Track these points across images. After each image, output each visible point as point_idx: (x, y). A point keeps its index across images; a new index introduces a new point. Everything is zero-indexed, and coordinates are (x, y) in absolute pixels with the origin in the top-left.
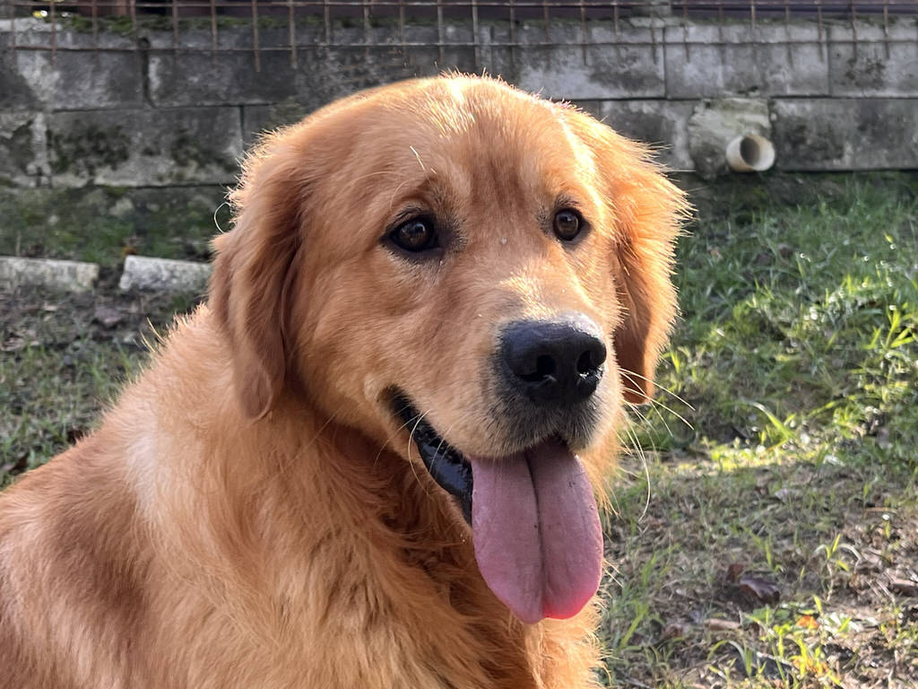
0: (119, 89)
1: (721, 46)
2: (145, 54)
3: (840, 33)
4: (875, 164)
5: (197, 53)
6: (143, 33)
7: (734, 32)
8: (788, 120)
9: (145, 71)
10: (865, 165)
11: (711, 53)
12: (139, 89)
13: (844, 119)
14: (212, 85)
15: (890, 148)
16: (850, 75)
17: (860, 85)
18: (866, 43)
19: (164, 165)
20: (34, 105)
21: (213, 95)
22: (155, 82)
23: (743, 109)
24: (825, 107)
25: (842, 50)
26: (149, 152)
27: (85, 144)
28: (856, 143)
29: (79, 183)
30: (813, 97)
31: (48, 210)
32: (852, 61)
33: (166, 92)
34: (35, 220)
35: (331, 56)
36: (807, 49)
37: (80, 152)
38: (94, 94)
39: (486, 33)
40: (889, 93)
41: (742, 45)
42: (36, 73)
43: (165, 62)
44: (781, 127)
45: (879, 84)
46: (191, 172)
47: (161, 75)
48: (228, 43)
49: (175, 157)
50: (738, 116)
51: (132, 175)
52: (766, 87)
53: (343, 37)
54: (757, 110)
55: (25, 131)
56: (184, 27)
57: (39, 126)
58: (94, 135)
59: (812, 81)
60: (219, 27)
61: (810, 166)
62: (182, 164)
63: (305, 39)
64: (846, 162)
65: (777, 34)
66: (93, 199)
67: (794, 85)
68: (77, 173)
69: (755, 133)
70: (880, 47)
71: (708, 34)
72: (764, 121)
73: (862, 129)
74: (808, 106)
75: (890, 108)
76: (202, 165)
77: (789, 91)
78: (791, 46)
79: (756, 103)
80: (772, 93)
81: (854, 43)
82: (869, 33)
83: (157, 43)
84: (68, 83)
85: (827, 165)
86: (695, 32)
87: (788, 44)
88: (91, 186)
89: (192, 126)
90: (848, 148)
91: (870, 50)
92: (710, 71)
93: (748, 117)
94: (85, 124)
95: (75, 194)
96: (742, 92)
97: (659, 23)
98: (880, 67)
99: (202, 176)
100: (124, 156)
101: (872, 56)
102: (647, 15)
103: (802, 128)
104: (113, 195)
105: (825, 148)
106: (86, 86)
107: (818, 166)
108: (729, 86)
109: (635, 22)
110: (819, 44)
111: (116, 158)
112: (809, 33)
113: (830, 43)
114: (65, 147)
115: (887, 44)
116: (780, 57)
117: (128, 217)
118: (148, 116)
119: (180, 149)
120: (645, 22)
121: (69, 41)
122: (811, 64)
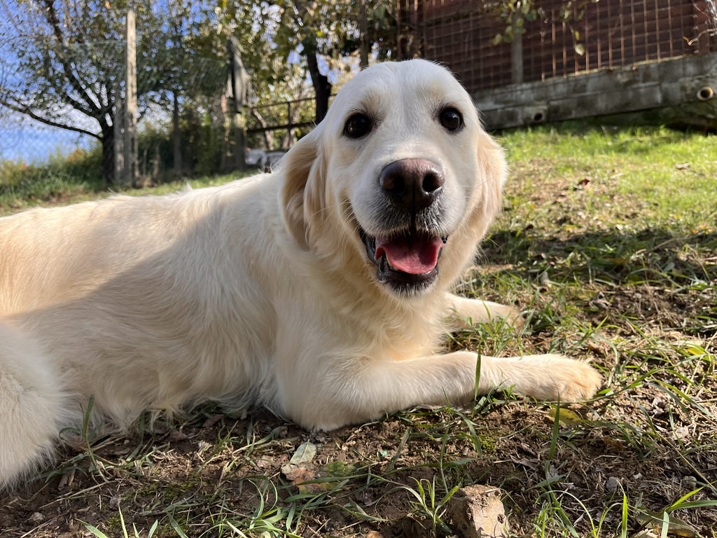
4: (583, 115)
7: (536, 85)
8: (554, 107)
10: (579, 116)
13: (572, 104)
15: (588, 110)
16: (575, 90)
17: (578, 93)
24: (566, 101)
28: (576, 109)
30: (562, 99)
32: (575, 86)
36: (560, 85)
40: (588, 93)
41: (539, 87)
44: (551, 109)
45: (584, 91)
50: (536, 107)
59: (561, 94)
65: (551, 82)
67: (556, 96)
69: (541, 111)
71: (529, 86)
72: (546, 108)
73: (578, 106)
74: (560, 101)
75: (588, 98)
77: (554, 98)
79: (543, 103)
80: (548, 99)
81: (576, 80)
85: (566, 118)
87: (554, 83)
90: (574, 112)
91: (581, 81)
92: (529, 96)
93: (540, 107)
96: (539, 100)
97: (515, 85)
103: (558, 108)
105: (565, 113)
107: (563, 118)
108: (535, 99)
109: (507, 86)
110: (564, 83)
116: (551, 88)
120: (510, 86)
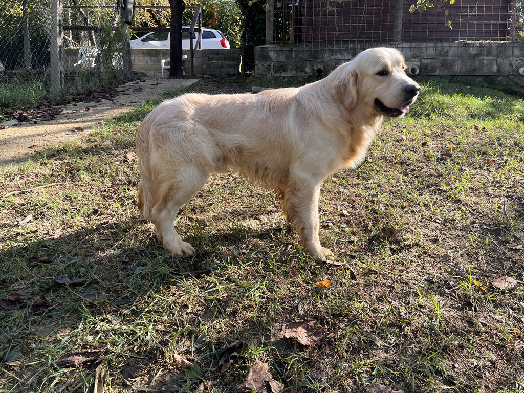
0: (287, 58)
1: (410, 48)
2: (292, 51)
3: (439, 45)
4: (444, 74)
5: (302, 50)
6: (292, 47)
7: (414, 45)
8: (424, 64)
9: (292, 54)
10: (442, 74)
11: (408, 49)
12: (290, 57)
13: (437, 63)
14: (304, 57)
15: (448, 70)
16: (440, 54)
17: (443, 56)
18: (445, 47)
19: (294, 72)
20: (272, 61)
21: (304, 59)
22: (293, 56)
23: (414, 61)
24: (433, 61)
25: (439, 48)
26: (291, 70)
27: (280, 68)
28: (440, 69)
29: (279, 75)
30: (431, 59)
31: (272, 80)
32: (441, 51)
33: (295, 58)
34: (270, 82)
35: (327, 51)
36: (431, 48)
37: (279, 70)
38: (282, 58)
39: (359, 46)
40: (449, 58)
41: (415, 47)
42: (272, 55)
43: (295, 53)
44: (423, 66)
45: (447, 56)
46: (298, 74)
47: (295, 55)
48: (307, 48)
50: (413, 63)
51: (288, 74)
52: (420, 56)
53: (330, 47)
54: (417, 62)
55: (270, 65)
56: (299, 45)
57: (272, 65)
58: (282, 66)
59: (430, 55)
60: (306, 45)
61: (429, 74)
62: (297, 72)
63: (322, 47)
64: (437, 73)
65: (424, 45)
66: (281, 78)
67: (427, 56)
68: (278, 74)
69: (416, 67)
70: (448, 48)
71: (408, 45)
72: (419, 64)
73: (442, 66)
74: (429, 61)
75: (449, 61)
76: (301, 72)
77: (425, 58)
78: (427, 48)
79: (417, 60)
80: (421, 57)
81: (442, 47)
82: (446, 45)
83: (294, 49)
84: (278, 56)
85: (432, 74)
86: (405, 45)
87: (426, 47)
88: (281, 76)
89: (299, 65)
90: (438, 70)
91: (446, 48)
92: (407, 53)
93: (415, 63)
94: (280, 64)
95: (278, 77)
96: (414, 58)
97: (397, 43)
98: (448, 52)
99: (301, 74)
100: (287, 71)
101: (446, 50)
102: (394, 41)
103: (427, 66)
104: (284, 78)
105: (432, 70)
106: (281, 57)
107: (430, 74)
108: (411, 57)
109: (392, 43)
110: (433, 47)
111: (285, 71)
112: (432, 45)
113: (436, 47)
114: (277, 69)
115: (450, 47)
116: (424, 50)
117: (287, 82)
118: (292, 63)
119: (297, 69)
120: (394, 43)
121: (278, 49)
122: (431, 51)
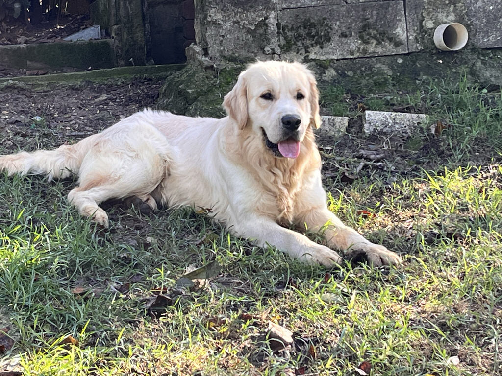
19: (354, 44)
26: (344, 35)
27: (302, 31)
37: (299, 37)
46: (372, 47)
49: (361, 38)
51: (334, 52)
55: (264, 24)
58: (308, 25)
62: (366, 42)
76: (379, 43)
88: (307, 60)
89: (372, 16)
94: (302, 17)
99: (380, 50)
100: (329, 39)
111: (323, 40)
114: (289, 34)
119: (364, 32)
